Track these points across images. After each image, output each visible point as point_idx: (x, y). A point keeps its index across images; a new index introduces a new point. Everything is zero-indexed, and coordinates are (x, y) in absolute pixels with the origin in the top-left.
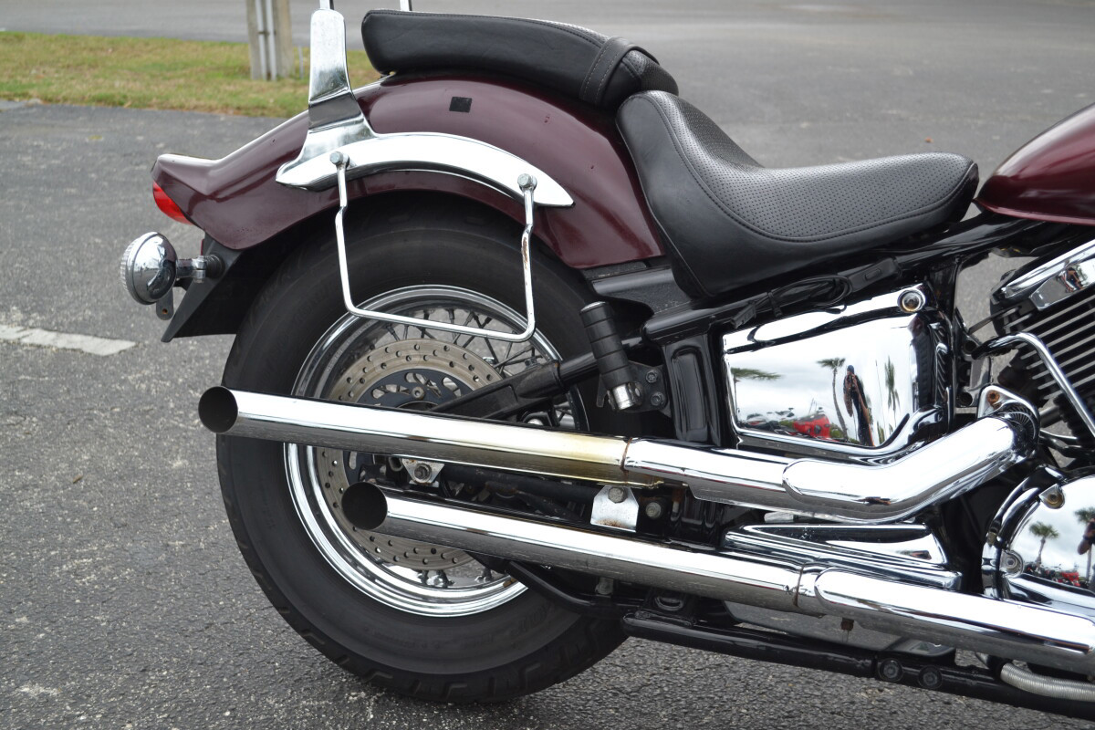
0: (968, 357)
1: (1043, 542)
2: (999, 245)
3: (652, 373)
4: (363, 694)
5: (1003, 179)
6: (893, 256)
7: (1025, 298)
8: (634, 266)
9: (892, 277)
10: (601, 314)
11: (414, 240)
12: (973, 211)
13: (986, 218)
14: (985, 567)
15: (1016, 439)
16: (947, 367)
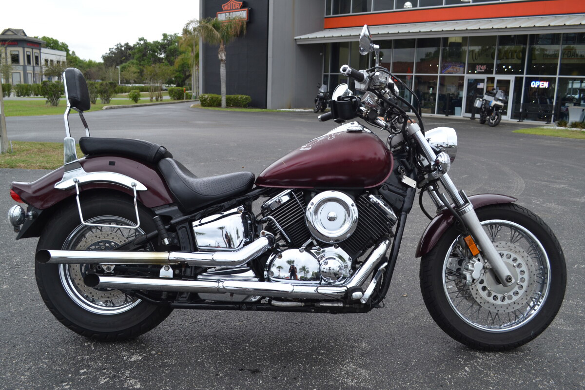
0: (257, 225)
1: (279, 270)
2: (262, 194)
3: (174, 235)
4: (89, 343)
5: (261, 177)
6: (235, 199)
7: (269, 207)
8: (166, 206)
9: (235, 204)
10: (158, 219)
11: (99, 203)
12: (254, 186)
13: (258, 188)
14: (265, 277)
15: (269, 242)
16: (251, 227)
